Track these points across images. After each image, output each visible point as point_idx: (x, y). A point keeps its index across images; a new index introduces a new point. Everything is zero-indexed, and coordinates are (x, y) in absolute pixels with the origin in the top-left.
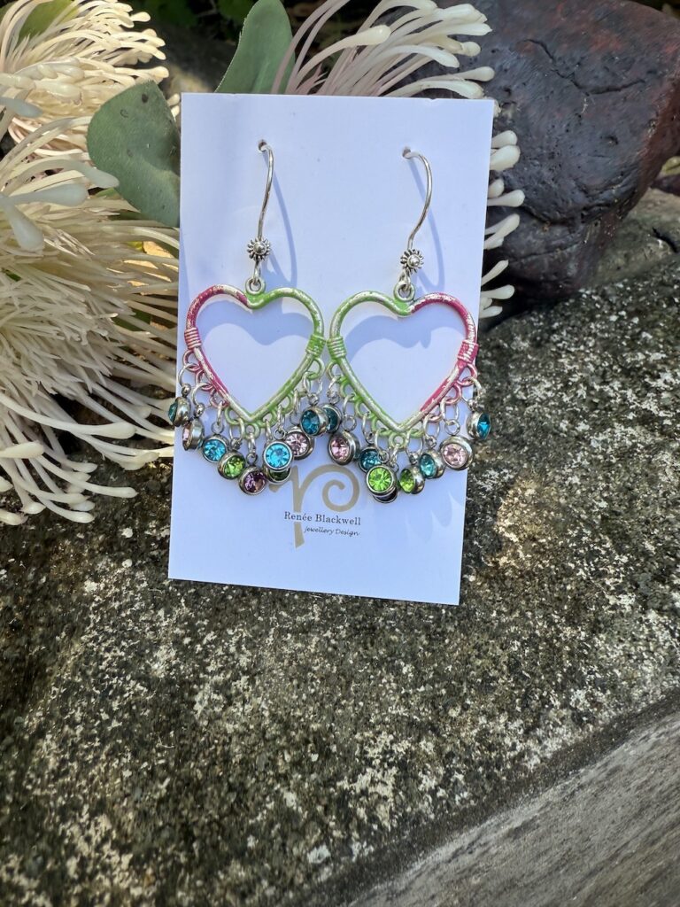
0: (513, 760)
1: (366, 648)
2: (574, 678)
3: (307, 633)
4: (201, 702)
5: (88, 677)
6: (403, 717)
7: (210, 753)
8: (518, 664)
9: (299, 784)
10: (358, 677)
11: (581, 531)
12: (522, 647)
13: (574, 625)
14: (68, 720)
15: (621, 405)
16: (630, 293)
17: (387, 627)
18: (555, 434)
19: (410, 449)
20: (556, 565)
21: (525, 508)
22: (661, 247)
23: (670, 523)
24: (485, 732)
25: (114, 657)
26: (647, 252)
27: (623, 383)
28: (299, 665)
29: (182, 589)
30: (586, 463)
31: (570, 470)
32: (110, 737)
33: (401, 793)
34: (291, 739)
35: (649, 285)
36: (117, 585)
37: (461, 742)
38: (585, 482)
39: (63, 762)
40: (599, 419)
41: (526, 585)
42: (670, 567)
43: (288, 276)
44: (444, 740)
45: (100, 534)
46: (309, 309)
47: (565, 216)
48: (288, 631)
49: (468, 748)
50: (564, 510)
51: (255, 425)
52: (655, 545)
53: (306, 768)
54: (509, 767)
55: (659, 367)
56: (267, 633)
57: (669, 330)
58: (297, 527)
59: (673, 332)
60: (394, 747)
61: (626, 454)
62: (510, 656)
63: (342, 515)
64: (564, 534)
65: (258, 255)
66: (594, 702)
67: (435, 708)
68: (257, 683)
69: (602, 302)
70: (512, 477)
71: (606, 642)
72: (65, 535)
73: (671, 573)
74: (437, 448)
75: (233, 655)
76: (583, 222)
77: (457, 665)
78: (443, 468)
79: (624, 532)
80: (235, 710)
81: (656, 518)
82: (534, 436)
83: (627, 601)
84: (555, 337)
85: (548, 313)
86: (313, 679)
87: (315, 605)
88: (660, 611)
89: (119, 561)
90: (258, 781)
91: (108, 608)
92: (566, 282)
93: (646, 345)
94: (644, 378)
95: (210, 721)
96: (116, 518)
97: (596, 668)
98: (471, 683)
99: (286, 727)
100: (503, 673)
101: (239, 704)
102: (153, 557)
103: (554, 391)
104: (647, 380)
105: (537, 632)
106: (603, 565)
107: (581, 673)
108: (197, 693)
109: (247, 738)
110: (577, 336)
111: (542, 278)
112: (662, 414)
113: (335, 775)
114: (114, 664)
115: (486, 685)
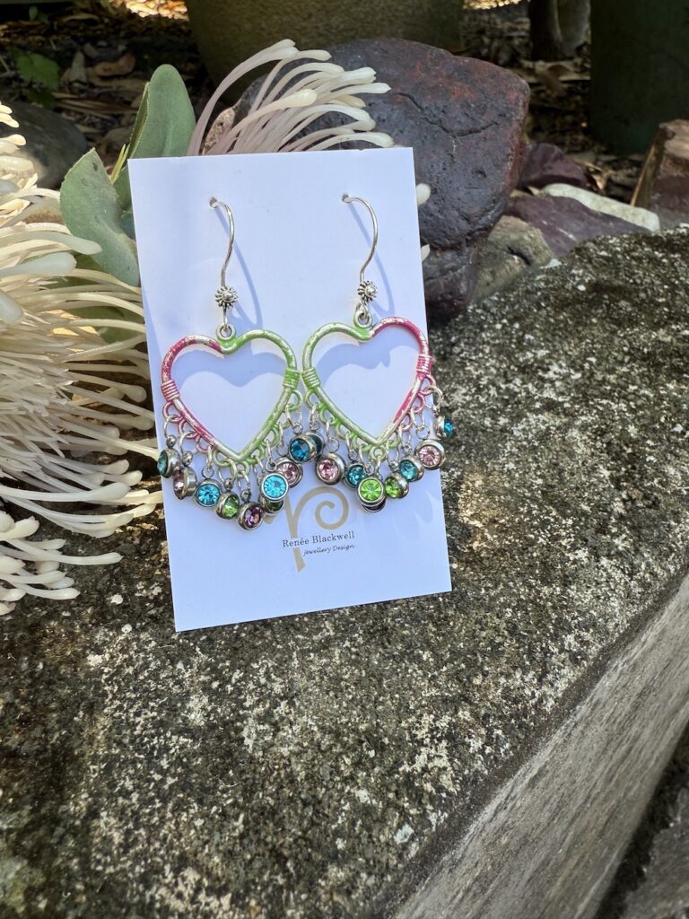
0: (535, 706)
1: (385, 647)
2: (562, 627)
3: (327, 648)
4: (249, 737)
5: (125, 746)
6: (436, 696)
7: (275, 779)
8: (515, 627)
9: (366, 781)
10: (387, 674)
11: (529, 506)
12: (514, 612)
13: (549, 584)
14: (120, 793)
15: (527, 398)
16: (505, 303)
17: (397, 625)
18: (483, 431)
19: (391, 458)
20: (519, 538)
21: (479, 498)
22: (517, 261)
23: (595, 485)
24: (507, 689)
25: (146, 719)
26: (508, 268)
27: (522, 379)
28: (330, 679)
29: (193, 638)
30: (515, 450)
31: (505, 459)
32: (170, 794)
33: (456, 760)
34: (346, 744)
35: (518, 295)
36: (123, 651)
37: (491, 703)
38: (520, 466)
39: (128, 833)
40: (513, 412)
41: (500, 561)
42: (606, 520)
43: (254, 319)
44: (477, 706)
45: (88, 607)
46: (281, 346)
47: (453, 242)
48: (309, 651)
49: (498, 707)
50: (511, 492)
51: (245, 463)
52: (589, 505)
53: (368, 764)
54: (533, 713)
55: (547, 361)
56: (291, 658)
57: (545, 329)
58: (297, 552)
59: (548, 332)
60: (438, 724)
61: (544, 437)
62: (508, 622)
63: (336, 532)
64: (518, 513)
65: (226, 303)
66: (582, 641)
67: (461, 681)
68: (297, 704)
69: (485, 314)
70: (459, 473)
71: (577, 591)
72: (49, 617)
73: (607, 525)
74: (412, 453)
75: (265, 685)
76: (468, 246)
77: (467, 641)
78: (422, 470)
79: (563, 501)
80: (285, 734)
81: (583, 483)
82: (467, 435)
83: (582, 554)
84: (456, 350)
85: (444, 329)
86: (347, 687)
87: (326, 622)
88: (609, 556)
89: (118, 628)
90: (328, 789)
91: (123, 675)
92: (459, 300)
93: (531, 345)
94: (537, 372)
95: (264, 751)
96: (98, 588)
97: (576, 614)
98: (484, 654)
99: (337, 735)
100: (506, 638)
101: (286, 728)
102: (151, 617)
103: (470, 395)
104: (540, 373)
105: (522, 597)
106: (556, 530)
107: (566, 620)
108: (242, 730)
109: (305, 756)
110: (474, 346)
111: (440, 298)
112: (560, 399)
113: (395, 762)
114: (149, 726)
115: (496, 651)
